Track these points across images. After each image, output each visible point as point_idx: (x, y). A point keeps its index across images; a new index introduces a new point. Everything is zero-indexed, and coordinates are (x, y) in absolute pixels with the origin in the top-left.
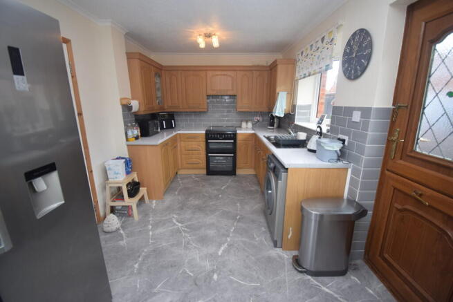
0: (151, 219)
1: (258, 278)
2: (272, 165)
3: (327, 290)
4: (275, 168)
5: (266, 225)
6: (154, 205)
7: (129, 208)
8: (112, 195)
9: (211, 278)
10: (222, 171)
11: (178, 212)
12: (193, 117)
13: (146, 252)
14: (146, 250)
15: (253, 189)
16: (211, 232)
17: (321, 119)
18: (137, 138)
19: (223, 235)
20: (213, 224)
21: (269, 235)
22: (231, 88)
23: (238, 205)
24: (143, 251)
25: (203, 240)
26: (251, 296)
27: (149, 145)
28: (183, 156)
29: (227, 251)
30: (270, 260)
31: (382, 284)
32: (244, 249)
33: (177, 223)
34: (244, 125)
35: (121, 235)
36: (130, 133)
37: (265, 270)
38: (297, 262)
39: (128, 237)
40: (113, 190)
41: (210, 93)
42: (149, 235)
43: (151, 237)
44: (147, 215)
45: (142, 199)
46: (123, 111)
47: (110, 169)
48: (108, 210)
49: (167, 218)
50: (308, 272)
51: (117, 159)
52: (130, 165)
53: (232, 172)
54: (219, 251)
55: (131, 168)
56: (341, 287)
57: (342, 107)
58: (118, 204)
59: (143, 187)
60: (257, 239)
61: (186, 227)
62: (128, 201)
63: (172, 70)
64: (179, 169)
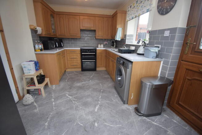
0: (53, 95)
1: (120, 121)
2: (122, 62)
3: (156, 124)
4: (124, 62)
5: (116, 93)
6: (54, 87)
7: (39, 90)
8: (28, 83)
9: (94, 125)
10: (89, 69)
11: (68, 90)
12: (73, 41)
13: (52, 115)
14: (52, 114)
15: (106, 77)
16: (89, 100)
17: (139, 41)
18: (41, 50)
19: (96, 100)
20: (89, 95)
21: (119, 98)
22: (93, 26)
23: (100, 84)
24: (50, 114)
25: (86, 104)
26: (118, 133)
27: (49, 54)
28: (68, 62)
29: (100, 109)
30: (123, 111)
31: (178, 117)
32: (108, 107)
33: (69, 96)
34: (99, 46)
35: (35, 106)
36: (37, 47)
37: (122, 117)
38: (137, 110)
39: (39, 107)
40: (28, 80)
41: (82, 28)
42: (53, 104)
43: (54, 105)
44: (50, 93)
45: (47, 84)
46: (32, 33)
47: (25, 67)
48: (25, 91)
49: (63, 94)
50: (143, 115)
51: (29, 61)
52: (38, 65)
53: (94, 69)
54: (95, 109)
55: (39, 67)
56: (161, 121)
57: (157, 30)
58: (32, 88)
59: (47, 78)
60: (114, 101)
61: (75, 98)
62: (38, 86)
63: (60, 14)
64: (66, 69)
